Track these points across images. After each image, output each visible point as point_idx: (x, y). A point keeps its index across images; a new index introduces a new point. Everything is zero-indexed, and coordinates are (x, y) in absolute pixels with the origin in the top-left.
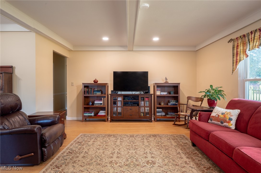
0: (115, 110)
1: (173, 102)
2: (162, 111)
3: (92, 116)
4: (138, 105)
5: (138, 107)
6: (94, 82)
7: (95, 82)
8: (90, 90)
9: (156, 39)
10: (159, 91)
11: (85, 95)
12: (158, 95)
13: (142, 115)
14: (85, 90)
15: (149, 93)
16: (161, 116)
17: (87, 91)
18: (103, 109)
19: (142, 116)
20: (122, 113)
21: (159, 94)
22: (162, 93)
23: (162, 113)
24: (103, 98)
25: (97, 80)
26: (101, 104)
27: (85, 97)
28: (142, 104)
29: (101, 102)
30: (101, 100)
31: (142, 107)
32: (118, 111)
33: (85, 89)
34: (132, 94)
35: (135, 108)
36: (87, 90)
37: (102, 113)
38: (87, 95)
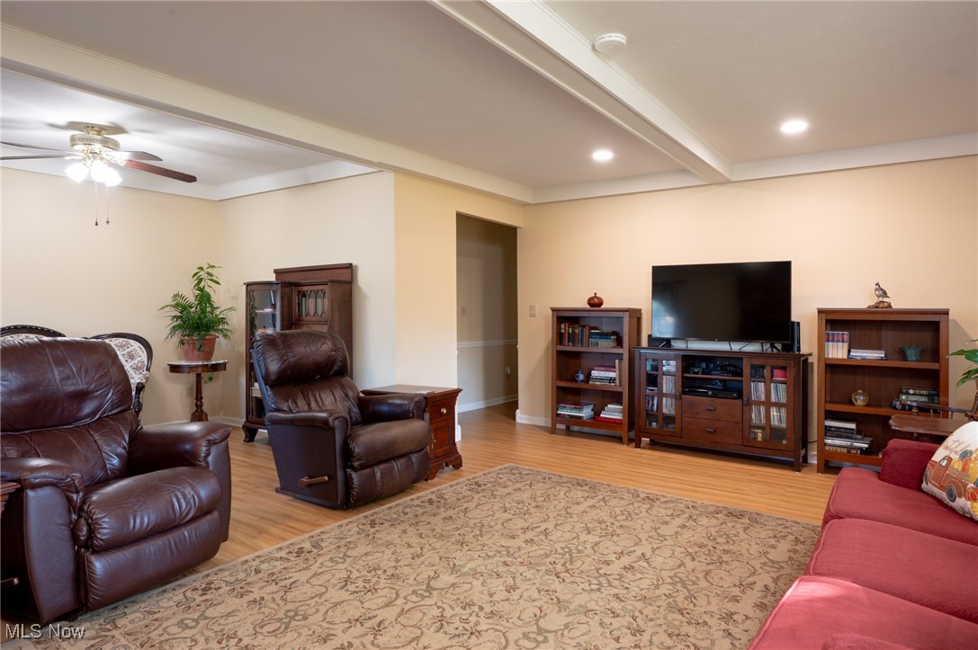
0: (653, 405)
1: (914, 394)
2: (859, 431)
3: (581, 418)
4: (740, 396)
5: (740, 401)
6: (589, 304)
7: (595, 303)
8: (577, 331)
9: (794, 127)
10: (840, 344)
11: (561, 348)
12: (838, 359)
13: (760, 435)
14: (563, 331)
15: (796, 349)
16: (849, 452)
17: (569, 334)
18: (616, 397)
19: (760, 439)
20: (678, 420)
21: (840, 356)
22: (860, 354)
23: (856, 439)
24: (617, 361)
25: (598, 298)
26: (611, 380)
27: (561, 355)
28: (757, 391)
29: (613, 375)
30: (611, 367)
31: (759, 403)
32: (665, 411)
33: (563, 326)
34: (731, 352)
35: (726, 406)
36: (571, 331)
37: (613, 412)
38: (569, 348)
